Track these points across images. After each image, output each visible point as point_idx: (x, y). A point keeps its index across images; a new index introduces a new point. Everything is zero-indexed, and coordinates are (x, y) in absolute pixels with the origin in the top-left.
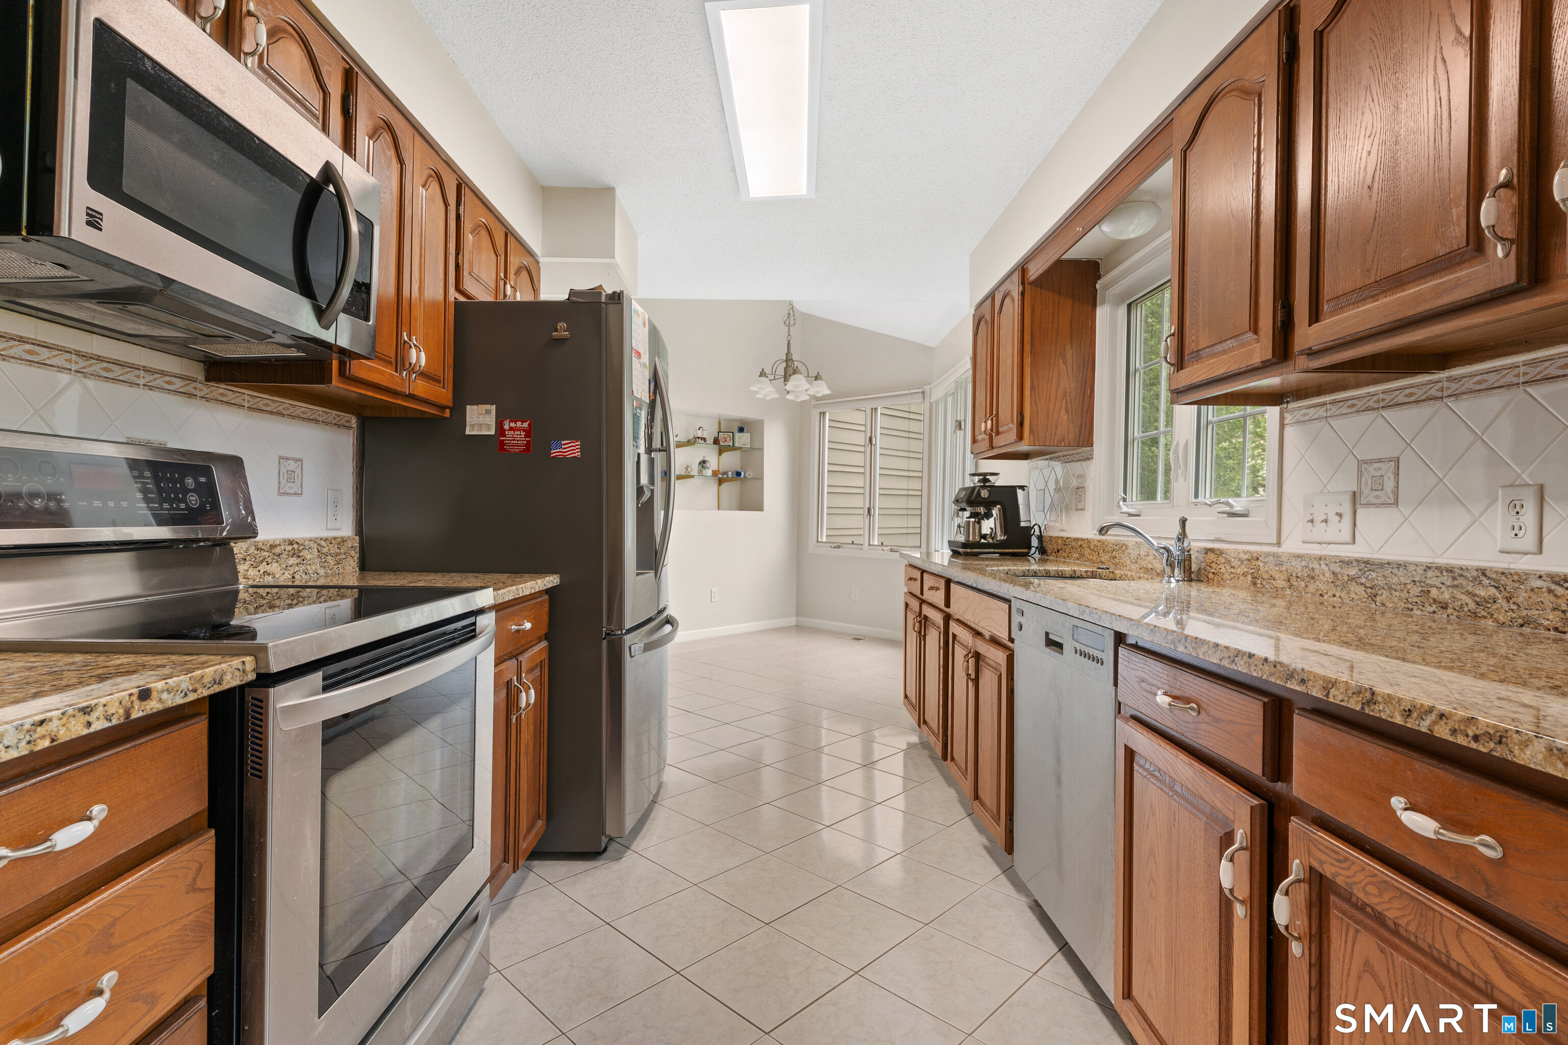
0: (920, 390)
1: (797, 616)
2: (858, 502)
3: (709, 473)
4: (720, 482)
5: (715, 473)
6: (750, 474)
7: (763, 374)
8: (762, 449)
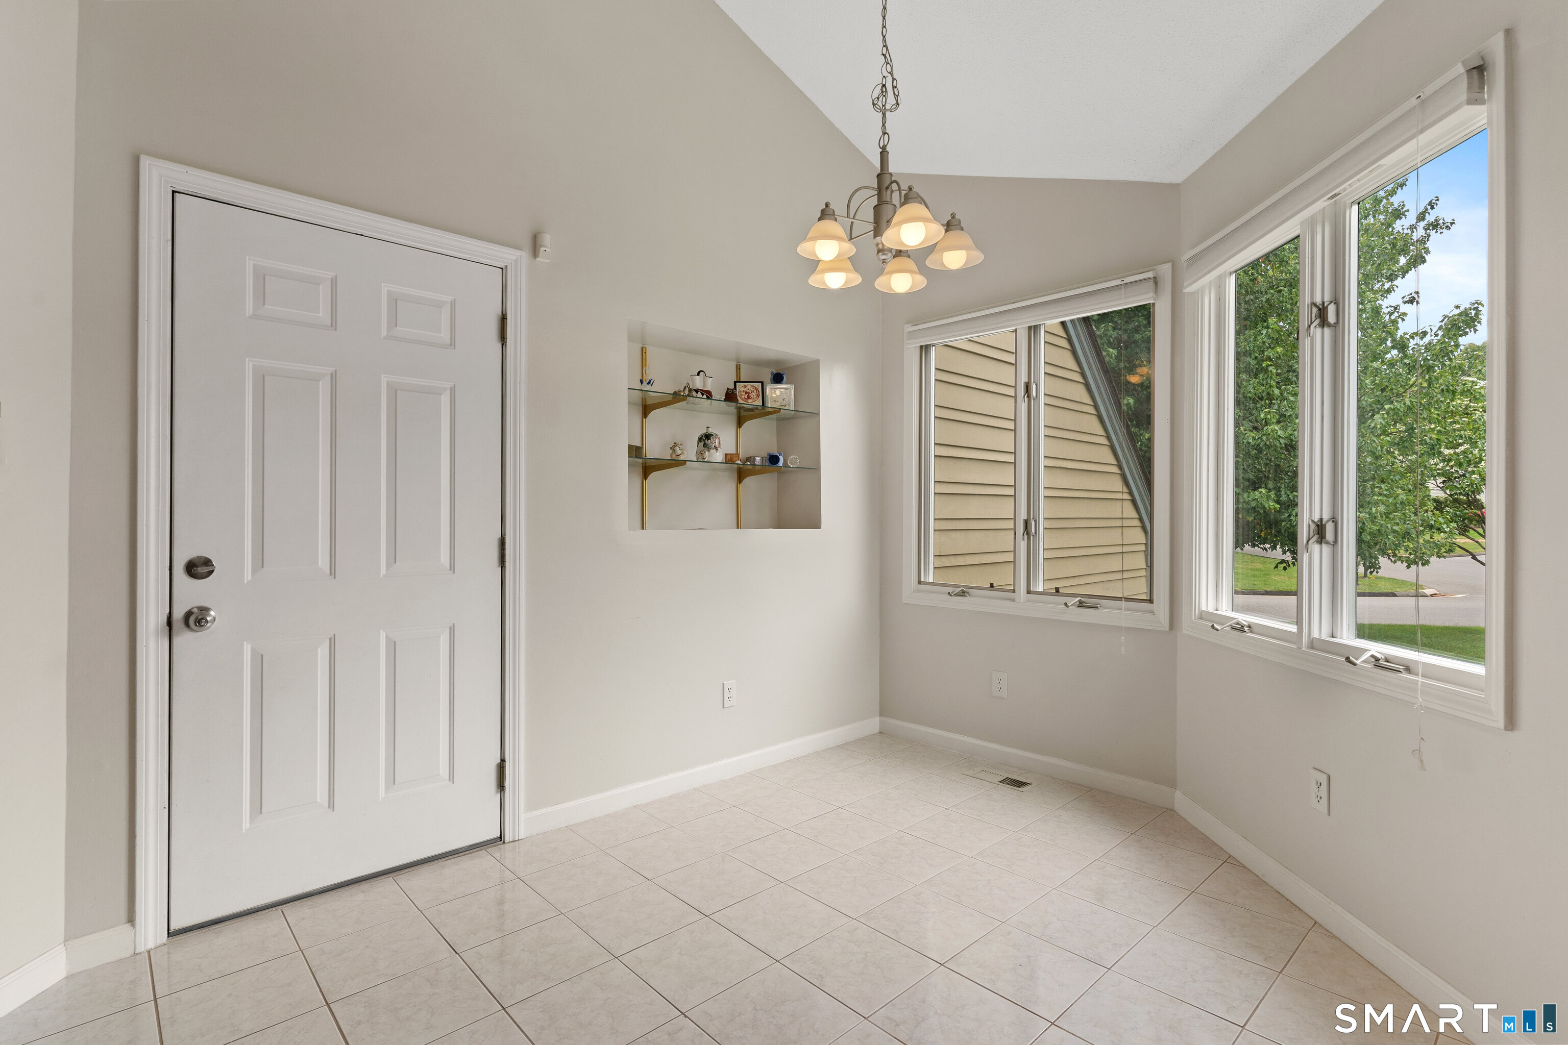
0: (1150, 275)
1: (881, 715)
2: (1005, 509)
3: (718, 456)
4: (741, 475)
5: (729, 459)
6: (794, 460)
7: (826, 213)
8: (817, 414)
